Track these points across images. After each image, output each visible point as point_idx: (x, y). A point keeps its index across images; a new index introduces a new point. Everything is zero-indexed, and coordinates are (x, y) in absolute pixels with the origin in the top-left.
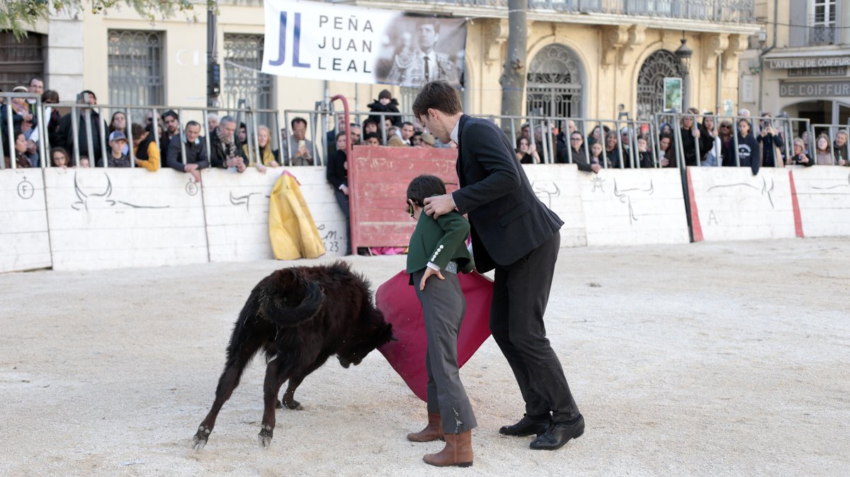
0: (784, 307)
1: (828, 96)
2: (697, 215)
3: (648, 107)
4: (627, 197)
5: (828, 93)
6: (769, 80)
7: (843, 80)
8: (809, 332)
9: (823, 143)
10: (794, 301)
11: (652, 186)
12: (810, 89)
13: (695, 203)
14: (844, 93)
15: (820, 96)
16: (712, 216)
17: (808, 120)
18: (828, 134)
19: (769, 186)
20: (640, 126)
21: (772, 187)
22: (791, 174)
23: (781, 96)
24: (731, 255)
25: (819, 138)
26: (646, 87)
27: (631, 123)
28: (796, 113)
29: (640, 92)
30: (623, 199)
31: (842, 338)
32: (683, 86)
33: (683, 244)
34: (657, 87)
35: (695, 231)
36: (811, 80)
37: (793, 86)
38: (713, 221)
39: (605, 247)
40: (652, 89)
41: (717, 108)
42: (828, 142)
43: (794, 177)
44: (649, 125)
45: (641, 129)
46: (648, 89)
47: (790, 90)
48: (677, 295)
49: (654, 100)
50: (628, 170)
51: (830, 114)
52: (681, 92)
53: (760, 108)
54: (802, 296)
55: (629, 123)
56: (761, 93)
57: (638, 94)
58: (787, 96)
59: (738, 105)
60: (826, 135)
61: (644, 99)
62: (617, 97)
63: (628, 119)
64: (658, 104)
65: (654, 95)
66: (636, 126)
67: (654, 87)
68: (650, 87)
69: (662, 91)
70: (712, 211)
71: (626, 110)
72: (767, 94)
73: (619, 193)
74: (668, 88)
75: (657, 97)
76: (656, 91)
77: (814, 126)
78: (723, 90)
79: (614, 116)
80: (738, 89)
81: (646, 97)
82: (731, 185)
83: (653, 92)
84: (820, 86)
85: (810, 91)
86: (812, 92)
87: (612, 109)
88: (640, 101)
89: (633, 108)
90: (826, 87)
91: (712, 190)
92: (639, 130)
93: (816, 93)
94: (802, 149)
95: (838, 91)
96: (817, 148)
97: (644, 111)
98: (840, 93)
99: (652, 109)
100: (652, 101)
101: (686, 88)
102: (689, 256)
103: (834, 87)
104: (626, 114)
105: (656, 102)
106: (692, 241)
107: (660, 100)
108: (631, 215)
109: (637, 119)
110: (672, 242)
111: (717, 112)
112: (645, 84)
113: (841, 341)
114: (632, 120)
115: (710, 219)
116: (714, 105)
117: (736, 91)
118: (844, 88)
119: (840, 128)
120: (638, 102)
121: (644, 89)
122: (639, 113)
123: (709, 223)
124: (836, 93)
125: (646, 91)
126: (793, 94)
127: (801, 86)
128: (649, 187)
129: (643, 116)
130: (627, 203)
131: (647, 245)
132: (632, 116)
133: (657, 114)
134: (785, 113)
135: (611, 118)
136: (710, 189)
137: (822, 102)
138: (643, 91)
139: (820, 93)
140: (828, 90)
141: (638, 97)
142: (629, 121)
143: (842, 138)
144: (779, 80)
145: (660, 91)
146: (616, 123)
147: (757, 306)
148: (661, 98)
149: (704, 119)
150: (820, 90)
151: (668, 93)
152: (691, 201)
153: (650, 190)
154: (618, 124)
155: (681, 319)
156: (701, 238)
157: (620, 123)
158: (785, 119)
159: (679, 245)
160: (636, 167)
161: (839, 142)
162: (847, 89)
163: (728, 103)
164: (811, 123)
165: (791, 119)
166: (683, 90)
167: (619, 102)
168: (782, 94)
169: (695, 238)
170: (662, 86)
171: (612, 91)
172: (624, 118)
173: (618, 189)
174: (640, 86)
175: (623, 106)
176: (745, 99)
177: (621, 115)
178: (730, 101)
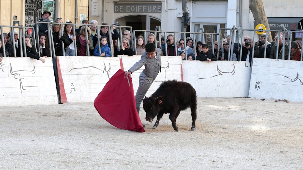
0: (117, 144)
1: (143, 12)
2: (63, 86)
3: (32, 18)
4: (19, 75)
5: (143, 11)
6: (108, 2)
7: (152, 3)
8: (133, 159)
9: (141, 41)
10: (123, 140)
11: (34, 68)
12: (133, 7)
13: (62, 79)
14: (153, 11)
15: (139, 12)
16: (73, 87)
17: (132, 27)
18: (144, 36)
19: (108, 68)
20: (27, 30)
21: (110, 69)
22: (121, 60)
23: (115, 12)
24: (84, 111)
25: (139, 39)
26: (31, 5)
27: (21, 28)
28: (125, 23)
29: (27, 8)
30: (16, 77)
31: (152, 162)
32: (54, 5)
33: (54, 105)
34: (38, 5)
35: (62, 97)
36: (133, 3)
37: (122, 6)
38: (73, 90)
39: (5, 107)
40: (35, 7)
41: (76, 19)
42: (144, 40)
43: (123, 63)
44: (33, 29)
45: (27, 31)
46: (32, 6)
47: (120, 9)
48: (50, 137)
49: (36, 13)
50: (19, 58)
51: (145, 23)
52: (53, 9)
53: (102, 19)
54: (128, 137)
55: (19, 28)
56: (103, 10)
57: (26, 10)
58: (118, 12)
59: (88, 18)
60: (142, 37)
61: (30, 13)
62: (12, 11)
63: (19, 25)
64: (39, 17)
65: (36, 10)
66: (24, 30)
67: (36, 5)
68: (34, 5)
69: (41, 8)
70: (72, 84)
71: (19, 19)
72: (107, 11)
73: (14, 73)
74: (45, 6)
75: (39, 12)
76: (37, 8)
77: (135, 31)
78: (79, 8)
79: (11, 23)
80: (88, 7)
81: (31, 12)
82: (84, 68)
83: (36, 8)
84: (139, 6)
85: (133, 9)
86: (134, 10)
87: (9, 19)
88: (27, 14)
89: (23, 19)
90: (142, 7)
91: (72, 70)
92: (27, 32)
93: (136, 11)
94: (128, 45)
95: (150, 10)
96: (137, 44)
97: (30, 20)
98: (151, 11)
99: (35, 19)
100: (35, 14)
101: (56, 7)
102: (58, 112)
103: (147, 7)
104: (18, 22)
105: (37, 14)
106: (60, 103)
107: (40, 13)
108: (21, 87)
109: (25, 25)
110: (47, 103)
111: (76, 22)
112: (30, 3)
113: (152, 165)
114: (22, 26)
115: (71, 89)
116: (74, 17)
117: (88, 8)
118: (153, 8)
119: (151, 32)
120: (25, 15)
121: (30, 6)
122: (27, 22)
123: (71, 92)
124: (148, 11)
125: (31, 8)
126: (122, 11)
127: (127, 6)
128: (33, 69)
129: (29, 24)
130: (19, 78)
131: (32, 106)
132: (22, 24)
133: (37, 22)
134: (117, 23)
135: (9, 25)
136: (72, 69)
137: (140, 16)
138: (29, 8)
139: (139, 11)
140: (144, 9)
141: (26, 12)
142: (20, 27)
143: (152, 39)
144: (114, 2)
145: (40, 8)
146: (11, 28)
147: (101, 144)
148: (41, 12)
149: (66, 26)
150: (139, 9)
151: (45, 9)
152: (59, 78)
153: (33, 70)
154: (13, 28)
155: (53, 153)
156: (66, 101)
157: (14, 28)
158: (118, 26)
159: (52, 105)
160: (24, 56)
161: (150, 41)
162: (155, 8)
163: (83, 16)
164: (133, 29)
165: (121, 27)
166: (54, 7)
167: (13, 15)
168: (116, 11)
169: (62, 101)
170: (42, 5)
171: (10, 8)
172: (17, 25)
173: (13, 70)
174: (27, 4)
175: (16, 17)
176: (93, 14)
177: (14, 23)
178: (83, 15)
